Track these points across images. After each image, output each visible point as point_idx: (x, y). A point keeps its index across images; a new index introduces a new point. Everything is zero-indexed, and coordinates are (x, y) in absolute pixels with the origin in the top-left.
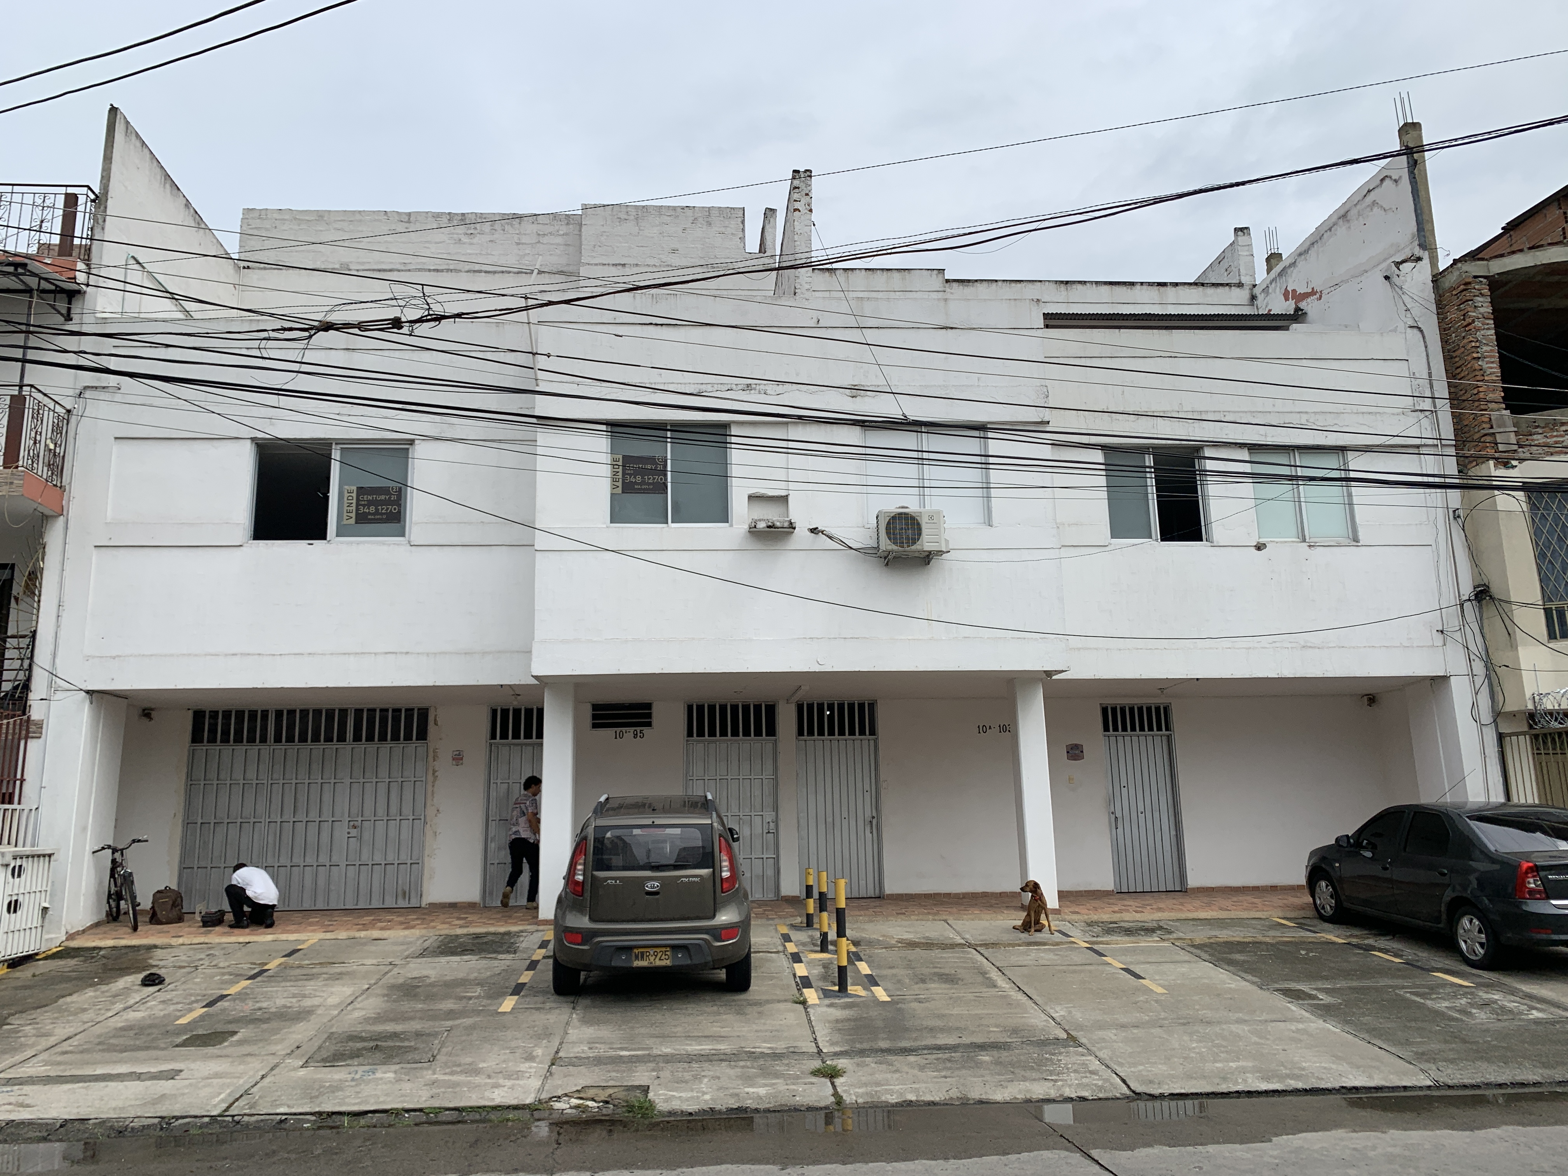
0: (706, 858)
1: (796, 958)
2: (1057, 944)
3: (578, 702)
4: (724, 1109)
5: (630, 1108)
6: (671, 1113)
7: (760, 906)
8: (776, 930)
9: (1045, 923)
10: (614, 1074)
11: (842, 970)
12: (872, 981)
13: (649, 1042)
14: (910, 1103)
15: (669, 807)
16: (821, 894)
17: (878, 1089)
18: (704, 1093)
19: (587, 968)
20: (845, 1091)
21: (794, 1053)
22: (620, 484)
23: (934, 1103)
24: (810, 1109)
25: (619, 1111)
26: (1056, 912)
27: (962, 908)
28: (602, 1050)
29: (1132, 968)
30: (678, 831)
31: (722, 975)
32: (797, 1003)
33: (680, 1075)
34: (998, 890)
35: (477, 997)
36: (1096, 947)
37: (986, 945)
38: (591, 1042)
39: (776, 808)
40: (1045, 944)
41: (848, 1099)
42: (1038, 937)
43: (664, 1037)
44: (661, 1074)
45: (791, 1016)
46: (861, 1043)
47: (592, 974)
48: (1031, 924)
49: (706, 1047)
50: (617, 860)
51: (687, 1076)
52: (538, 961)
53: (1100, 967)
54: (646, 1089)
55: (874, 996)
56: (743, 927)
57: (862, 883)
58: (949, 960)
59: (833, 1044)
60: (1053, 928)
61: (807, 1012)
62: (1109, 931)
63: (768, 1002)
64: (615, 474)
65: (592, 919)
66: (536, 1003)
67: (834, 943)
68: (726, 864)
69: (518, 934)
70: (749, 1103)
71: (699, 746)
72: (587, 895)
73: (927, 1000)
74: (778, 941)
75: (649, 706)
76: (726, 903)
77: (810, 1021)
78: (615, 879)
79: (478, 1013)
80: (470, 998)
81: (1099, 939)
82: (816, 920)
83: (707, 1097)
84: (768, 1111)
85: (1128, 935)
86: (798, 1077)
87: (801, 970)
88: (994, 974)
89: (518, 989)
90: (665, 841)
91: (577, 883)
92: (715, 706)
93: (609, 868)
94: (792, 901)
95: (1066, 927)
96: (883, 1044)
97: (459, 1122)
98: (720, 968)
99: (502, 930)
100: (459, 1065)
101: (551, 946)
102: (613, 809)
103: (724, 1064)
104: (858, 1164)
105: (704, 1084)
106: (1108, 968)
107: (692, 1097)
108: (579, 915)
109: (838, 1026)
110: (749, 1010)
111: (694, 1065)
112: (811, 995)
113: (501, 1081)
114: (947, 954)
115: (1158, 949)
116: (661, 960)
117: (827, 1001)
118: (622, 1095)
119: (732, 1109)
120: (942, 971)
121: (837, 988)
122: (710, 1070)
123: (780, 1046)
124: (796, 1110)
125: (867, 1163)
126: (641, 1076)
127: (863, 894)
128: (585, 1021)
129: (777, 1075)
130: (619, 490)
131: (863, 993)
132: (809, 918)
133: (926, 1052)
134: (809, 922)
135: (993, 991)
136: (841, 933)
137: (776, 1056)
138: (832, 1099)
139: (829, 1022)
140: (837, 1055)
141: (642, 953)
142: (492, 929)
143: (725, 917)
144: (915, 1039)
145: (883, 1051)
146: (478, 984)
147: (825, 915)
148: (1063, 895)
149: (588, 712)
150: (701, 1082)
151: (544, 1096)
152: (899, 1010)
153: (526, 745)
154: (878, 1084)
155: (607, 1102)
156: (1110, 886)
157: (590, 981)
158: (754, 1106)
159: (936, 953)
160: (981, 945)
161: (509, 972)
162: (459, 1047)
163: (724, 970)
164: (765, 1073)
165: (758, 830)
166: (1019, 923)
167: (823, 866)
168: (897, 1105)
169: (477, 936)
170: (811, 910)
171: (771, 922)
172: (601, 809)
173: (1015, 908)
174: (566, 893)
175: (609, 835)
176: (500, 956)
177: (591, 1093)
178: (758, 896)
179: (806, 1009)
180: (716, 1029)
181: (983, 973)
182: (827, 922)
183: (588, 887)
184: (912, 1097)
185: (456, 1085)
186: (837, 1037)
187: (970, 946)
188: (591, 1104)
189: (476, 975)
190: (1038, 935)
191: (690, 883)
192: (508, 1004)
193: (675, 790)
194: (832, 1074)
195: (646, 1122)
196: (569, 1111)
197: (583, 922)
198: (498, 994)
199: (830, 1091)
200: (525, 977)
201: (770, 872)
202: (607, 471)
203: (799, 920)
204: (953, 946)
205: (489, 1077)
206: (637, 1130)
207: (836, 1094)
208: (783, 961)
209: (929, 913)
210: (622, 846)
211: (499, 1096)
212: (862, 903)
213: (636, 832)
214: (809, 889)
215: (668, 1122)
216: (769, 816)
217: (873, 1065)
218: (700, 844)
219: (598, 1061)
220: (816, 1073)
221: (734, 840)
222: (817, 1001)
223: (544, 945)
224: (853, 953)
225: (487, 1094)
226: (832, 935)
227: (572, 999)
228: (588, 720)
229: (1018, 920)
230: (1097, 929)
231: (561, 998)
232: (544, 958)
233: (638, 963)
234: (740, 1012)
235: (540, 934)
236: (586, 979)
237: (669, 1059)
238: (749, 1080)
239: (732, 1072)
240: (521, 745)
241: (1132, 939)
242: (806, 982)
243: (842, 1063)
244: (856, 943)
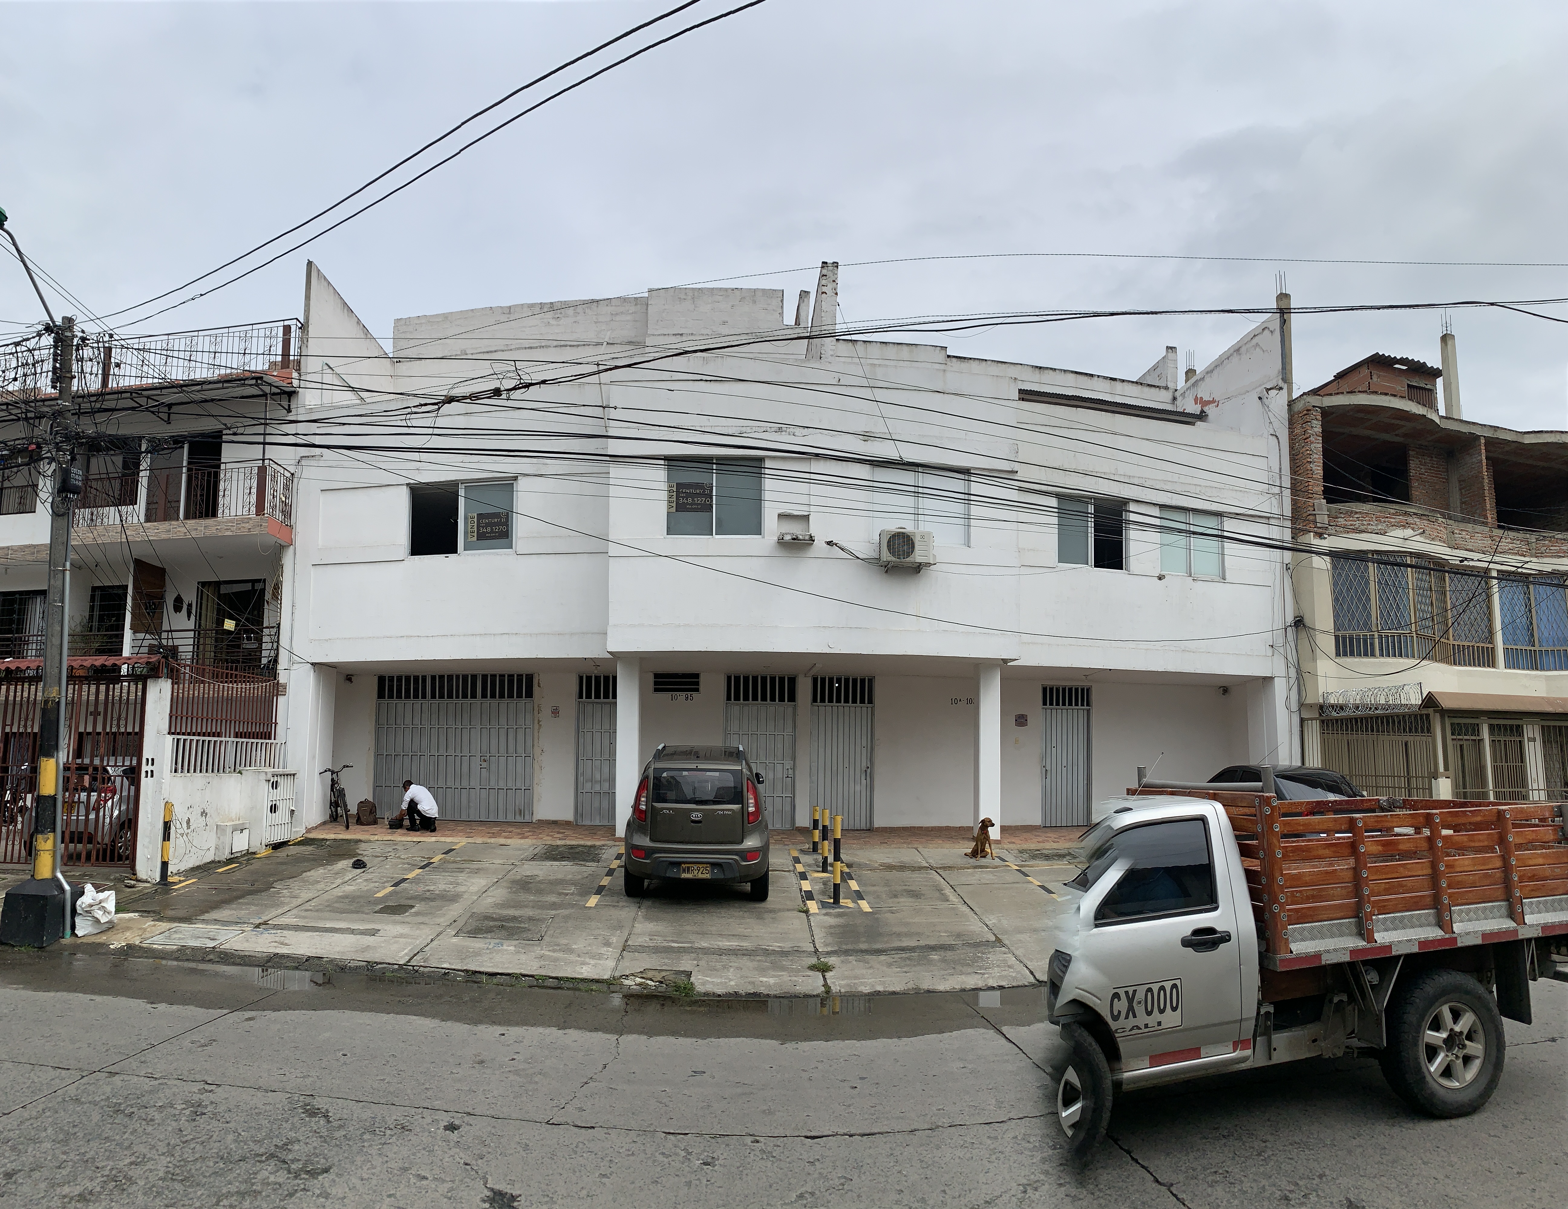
0: (737, 796)
1: (803, 876)
2: (996, 867)
3: (642, 672)
4: (743, 993)
5: (677, 988)
6: (706, 994)
7: (779, 834)
8: (789, 854)
9: (989, 851)
10: (666, 961)
11: (836, 887)
12: (859, 895)
13: (693, 937)
14: (878, 993)
15: (709, 755)
16: (824, 827)
17: (856, 981)
18: (730, 980)
19: (649, 877)
20: (834, 983)
21: (797, 952)
22: (674, 505)
23: (894, 993)
24: (807, 996)
25: (670, 989)
26: (997, 842)
27: (930, 838)
28: (659, 942)
29: (1046, 885)
30: (717, 774)
31: (748, 887)
32: (801, 912)
33: (713, 964)
34: (958, 824)
35: (572, 894)
36: (1023, 869)
37: (944, 868)
38: (652, 935)
39: (794, 759)
40: (987, 867)
41: (835, 989)
42: (983, 861)
43: (703, 934)
44: (700, 963)
45: (797, 921)
46: (846, 944)
47: (653, 882)
48: (978, 852)
49: (733, 944)
50: (671, 795)
51: (719, 965)
52: (615, 869)
53: (1025, 885)
54: (689, 974)
55: (860, 908)
56: (764, 850)
57: (857, 818)
58: (916, 880)
59: (826, 945)
60: (994, 855)
61: (809, 920)
62: (1034, 857)
63: (780, 910)
64: (670, 497)
65: (652, 840)
66: (612, 902)
67: (832, 865)
68: (751, 801)
69: (600, 847)
70: (763, 990)
71: (736, 708)
72: (649, 820)
73: (897, 912)
74: (790, 862)
75: (697, 676)
76: (751, 832)
77: (810, 926)
78: (669, 809)
79: (573, 906)
80: (567, 894)
81: (1027, 863)
82: (820, 846)
83: (732, 983)
84: (776, 997)
85: (1047, 860)
86: (799, 971)
87: (806, 886)
88: (948, 891)
89: (600, 890)
90: (707, 781)
91: (641, 811)
92: (748, 677)
93: (665, 801)
94: (803, 831)
95: (1004, 854)
96: (863, 946)
97: (559, 988)
98: (746, 882)
99: (589, 843)
100: (558, 945)
101: (623, 858)
102: (667, 755)
103: (745, 958)
104: (836, 1042)
105: (731, 973)
106: (1030, 886)
107: (721, 983)
108: (643, 836)
109: (831, 931)
110: (766, 915)
111: (724, 957)
112: (813, 906)
113: (587, 960)
114: (916, 875)
115: (1066, 870)
116: (704, 874)
117: (824, 911)
118: (672, 977)
119: (750, 994)
120: (910, 888)
121: (832, 901)
122: (736, 962)
123: (787, 946)
124: (796, 996)
125: (843, 1040)
126: (686, 964)
127: (857, 827)
128: (647, 918)
129: (783, 968)
130: (674, 510)
131: (851, 905)
132: (815, 844)
133: (893, 952)
134: (815, 848)
135: (945, 905)
136: (837, 858)
137: (784, 953)
138: (823, 989)
139: (825, 928)
140: (829, 953)
141: (688, 868)
142: (582, 842)
143: (751, 843)
144: (887, 942)
145: (862, 951)
146: (572, 884)
147: (826, 842)
148: (1004, 829)
149: (651, 679)
150: (728, 971)
151: (617, 974)
152: (877, 919)
153: (605, 703)
154: (856, 978)
155: (661, 982)
156: (1037, 820)
157: (652, 887)
158: (766, 992)
159: (908, 874)
160: (940, 868)
161: (593, 876)
162: (558, 931)
163: (749, 884)
164: (776, 966)
165: (779, 775)
166: (970, 851)
167: (828, 805)
168: (869, 994)
169: (572, 847)
170: (817, 840)
171: (786, 847)
172: (659, 755)
173: (968, 839)
174: (634, 819)
175: (665, 775)
176: (587, 864)
177: (650, 974)
178: (778, 826)
179: (808, 916)
180: (740, 930)
181: (940, 890)
182: (827, 848)
183: (649, 815)
184: (880, 988)
185: (556, 960)
186: (830, 940)
187: (932, 868)
188: (649, 982)
189: (570, 876)
190: (983, 860)
191: (724, 815)
192: (593, 901)
193: (715, 741)
194: (824, 969)
195: (688, 999)
196: (635, 987)
197: (644, 841)
198: (585, 893)
199: (822, 982)
200: (605, 881)
201: (788, 808)
202: (664, 495)
203: (807, 846)
204: (921, 868)
205: (579, 956)
206: (682, 1006)
207: (826, 985)
208: (793, 879)
209: (905, 843)
210: (674, 784)
211: (586, 971)
212: (856, 834)
213: (685, 773)
214: (816, 823)
215: (704, 1001)
216: (788, 764)
217: (854, 962)
218: (732, 785)
219: (656, 950)
220: (813, 968)
221: (759, 782)
222: (817, 911)
223: (618, 857)
224: (847, 873)
225: (578, 969)
226: (831, 859)
227: (638, 900)
228: (651, 686)
229: (969, 847)
230: (1026, 856)
231: (631, 899)
232: (619, 867)
233: (684, 876)
234: (760, 917)
235: (616, 848)
236: (649, 885)
237: (706, 951)
238: (763, 971)
239: (750, 964)
240: (601, 703)
241: (1049, 862)
242: (809, 896)
243: (832, 960)
244: (849, 866)
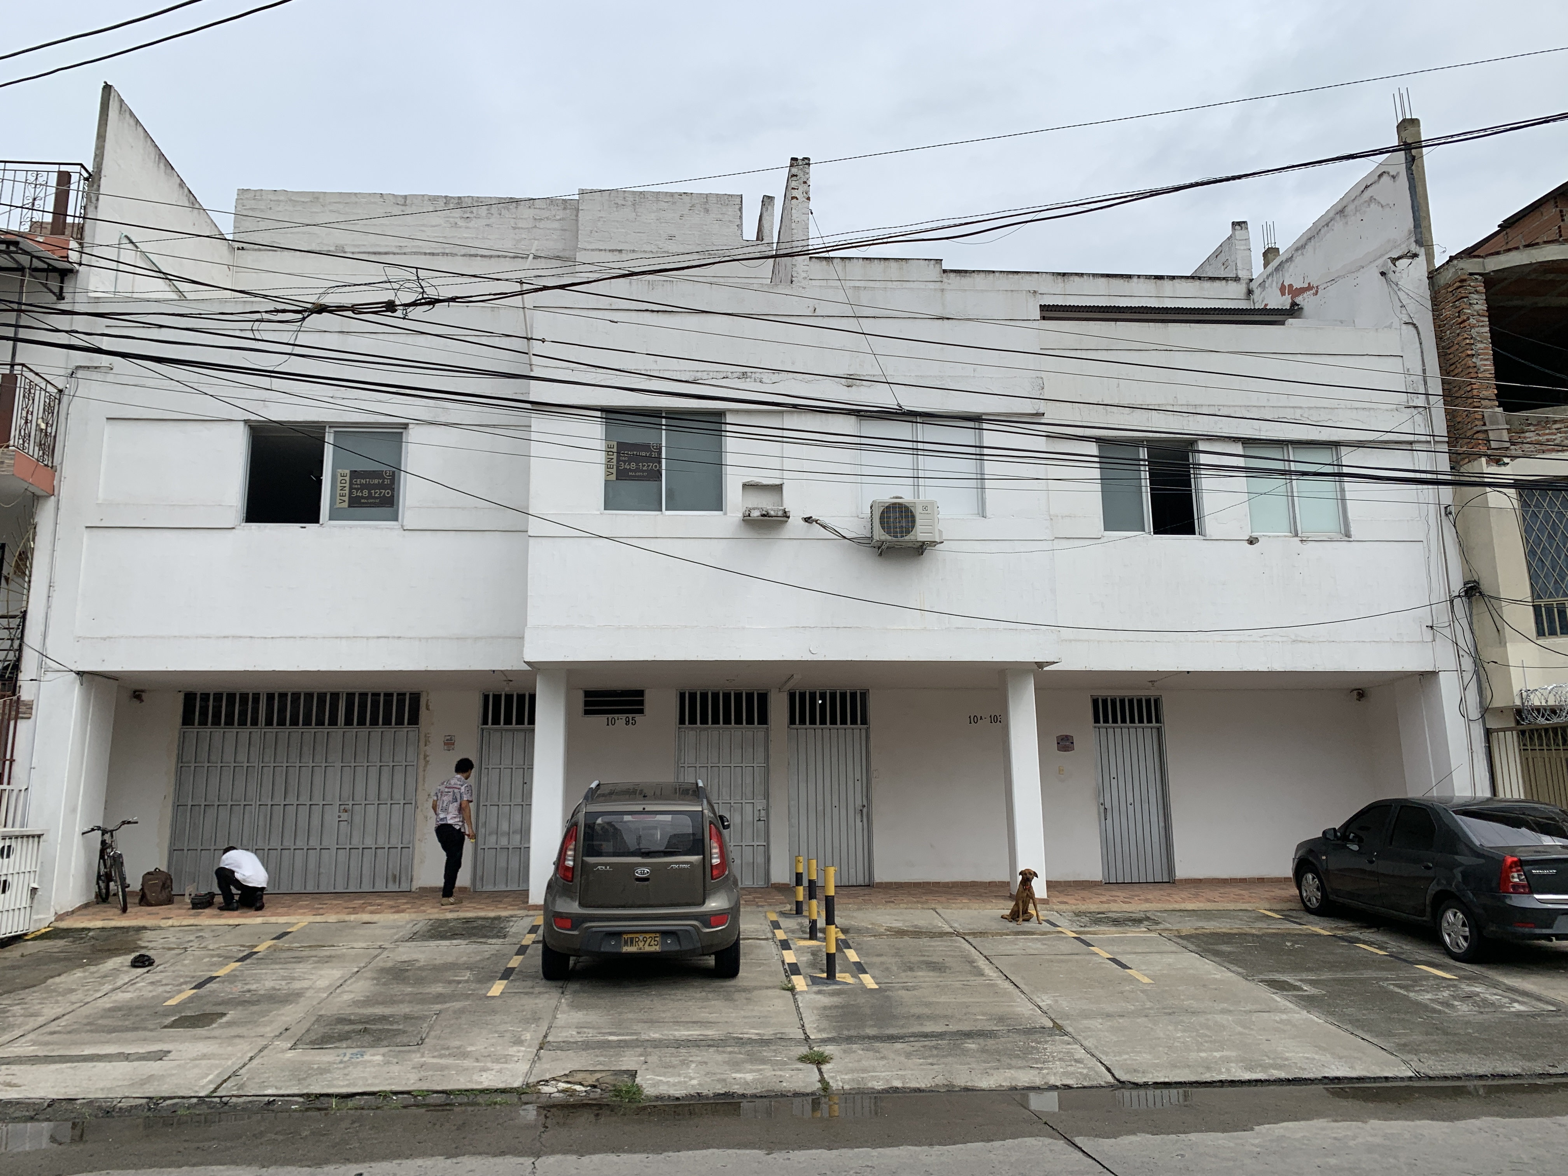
0: (697, 845)
1: (785, 945)
2: (1045, 933)
3: (570, 689)
4: (710, 1094)
5: (618, 1092)
6: (658, 1098)
7: (749, 893)
8: (766, 917)
9: (1034, 912)
10: (602, 1059)
11: (830, 958)
12: (860, 968)
13: (637, 1027)
14: (896, 1090)
15: (661, 794)
16: (811, 882)
17: (865, 1075)
18: (691, 1079)
19: (577, 953)
20: (832, 1077)
21: (782, 1039)
22: (614, 471)
23: (919, 1090)
24: (796, 1095)
25: (607, 1095)
26: (1044, 901)
27: (952, 896)
28: (590, 1034)
29: (1118, 958)
30: (668, 818)
31: (711, 961)
32: (784, 989)
33: (668, 1060)
34: (987, 879)
35: (467, 981)
36: (1083, 937)
37: (974, 934)
38: (580, 1027)
39: (767, 796)
40: (1033, 933)
41: (834, 1085)
42: (1027, 926)
43: (652, 1022)
44: (649, 1059)
45: (779, 1002)
46: (849, 1030)
47: (581, 959)
48: (1019, 914)
49: (694, 1033)
50: (607, 846)
51: (675, 1061)
52: (528, 946)
53: (1088, 957)
54: (633, 1074)
55: (862, 983)
56: (733, 913)
57: (852, 871)
58: (938, 949)
59: (820, 1031)
60: (1041, 918)
61: (795, 1000)
62: (1097, 921)
63: (756, 988)
64: (609, 460)
65: (581, 905)
66: (525, 987)
67: (823, 931)
68: (716, 851)
69: (508, 919)
70: (736, 1089)
71: (691, 733)
72: (577, 880)
73: (914, 988)
74: (767, 927)
75: (641, 693)
76: (716, 889)
77: (798, 1008)
78: (605, 865)
79: (467, 997)
80: (459, 982)
81: (1086, 929)
82: (805, 907)
83: (694, 1082)
84: (754, 1096)
85: (1115, 925)
86: (786, 1063)
87: (790, 957)
88: (982, 963)
89: (507, 974)
90: (656, 828)
91: (567, 868)
92: (707, 694)
93: (599, 854)
94: (782, 888)
95: (1054, 917)
96: (871, 1031)
97: (447, 1104)
98: (710, 955)
99: (492, 914)
100: (448, 1048)
101: (541, 931)
102: (603, 795)
103: (712, 1050)
104: (843, 1150)
105: (692, 1070)
106: (1095, 958)
107: (679, 1082)
108: (568, 900)
109: (825, 1013)
110: (736, 996)
111: (682, 1050)
112: (799, 982)
113: (489, 1065)
114: (936, 943)
115: (1144, 939)
116: (651, 946)
117: (815, 988)
118: (610, 1079)
119: (719, 1094)
120: (930, 959)
121: (825, 975)
122: (699, 1055)
123: (768, 1032)
124: (783, 1095)
125: (852, 1148)
126: (628, 1061)
127: (853, 882)
128: (573, 1006)
129: (764, 1061)
130: (613, 477)
131: (850, 980)
132: (799, 905)
133: (912, 1039)
134: (799, 909)
135: (980, 980)
136: (830, 920)
137: (764, 1042)
138: (819, 1085)
139: (817, 1009)
140: (825, 1041)
141: (632, 939)
142: (482, 914)
143: (714, 904)
144: (903, 1027)
145: (869, 1038)
146: (467, 968)
147: (814, 902)
148: (1051, 885)
149: (580, 698)
150: (689, 1067)
151: (532, 1080)
152: (888, 997)
153: (518, 730)
154: (864, 1070)
155: (594, 1086)
156: (1098, 876)
157: (579, 966)
158: (741, 1092)
159: (924, 941)
160: (969, 934)
161: (499, 956)
162: (448, 1030)
163: (713, 957)
164: (753, 1059)
165: (749, 818)
166: (1008, 912)
167: (813, 854)
168: (886, 1091)
169: (467, 921)
170: (801, 898)
171: (760, 909)
172: (592, 796)
173: (1004, 898)
174: (556, 879)
175: (599, 821)
176: (490, 941)
177: (579, 1077)
178: (748, 883)
179: (794, 995)
180: (704, 1015)
181: (971, 962)
182: (816, 910)
183: (578, 872)
184: (898, 1084)
185: (443, 1068)
186: (825, 1024)
187: (958, 934)
188: (578, 1088)
189: (465, 959)
190: (1026, 924)
191: (679, 868)
192: (497, 988)
193: (666, 777)
194: (819, 1061)
195: (634, 1106)
196: (557, 1095)
197: (573, 907)
198: (488, 978)
199: (817, 1076)
200: (515, 962)
201: (760, 860)
202: (601, 457)
203: (788, 907)
204: (942, 934)
205: (477, 1060)
206: (624, 1115)
207: (822, 1080)
208: (772, 949)
209: (918, 902)
210: (612, 832)
211: (487, 1080)
212: (852, 891)
213: (627, 818)
214: (799, 877)
215: (655, 1107)
216: (760, 804)
217: (861, 1052)
218: (691, 831)
219: (587, 1046)
220: (803, 1059)
221: (725, 827)
222: (805, 988)
223: (533, 930)
224: (842, 940)
225: (475, 1077)
226: (821, 923)
227: (560, 983)
228: (580, 707)
229: (1007, 907)
230: (1085, 919)
231: (550, 983)
232: (534, 942)
233: (627, 949)
234: (729, 998)
235: (530, 919)
236: (575, 964)
237: (657, 1044)
238: (736, 1065)
239: (719, 1058)
240: (513, 731)
241: (1120, 929)
242: (794, 969)
243: (829, 1049)
244: (845, 931)
